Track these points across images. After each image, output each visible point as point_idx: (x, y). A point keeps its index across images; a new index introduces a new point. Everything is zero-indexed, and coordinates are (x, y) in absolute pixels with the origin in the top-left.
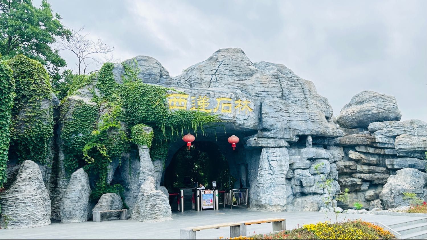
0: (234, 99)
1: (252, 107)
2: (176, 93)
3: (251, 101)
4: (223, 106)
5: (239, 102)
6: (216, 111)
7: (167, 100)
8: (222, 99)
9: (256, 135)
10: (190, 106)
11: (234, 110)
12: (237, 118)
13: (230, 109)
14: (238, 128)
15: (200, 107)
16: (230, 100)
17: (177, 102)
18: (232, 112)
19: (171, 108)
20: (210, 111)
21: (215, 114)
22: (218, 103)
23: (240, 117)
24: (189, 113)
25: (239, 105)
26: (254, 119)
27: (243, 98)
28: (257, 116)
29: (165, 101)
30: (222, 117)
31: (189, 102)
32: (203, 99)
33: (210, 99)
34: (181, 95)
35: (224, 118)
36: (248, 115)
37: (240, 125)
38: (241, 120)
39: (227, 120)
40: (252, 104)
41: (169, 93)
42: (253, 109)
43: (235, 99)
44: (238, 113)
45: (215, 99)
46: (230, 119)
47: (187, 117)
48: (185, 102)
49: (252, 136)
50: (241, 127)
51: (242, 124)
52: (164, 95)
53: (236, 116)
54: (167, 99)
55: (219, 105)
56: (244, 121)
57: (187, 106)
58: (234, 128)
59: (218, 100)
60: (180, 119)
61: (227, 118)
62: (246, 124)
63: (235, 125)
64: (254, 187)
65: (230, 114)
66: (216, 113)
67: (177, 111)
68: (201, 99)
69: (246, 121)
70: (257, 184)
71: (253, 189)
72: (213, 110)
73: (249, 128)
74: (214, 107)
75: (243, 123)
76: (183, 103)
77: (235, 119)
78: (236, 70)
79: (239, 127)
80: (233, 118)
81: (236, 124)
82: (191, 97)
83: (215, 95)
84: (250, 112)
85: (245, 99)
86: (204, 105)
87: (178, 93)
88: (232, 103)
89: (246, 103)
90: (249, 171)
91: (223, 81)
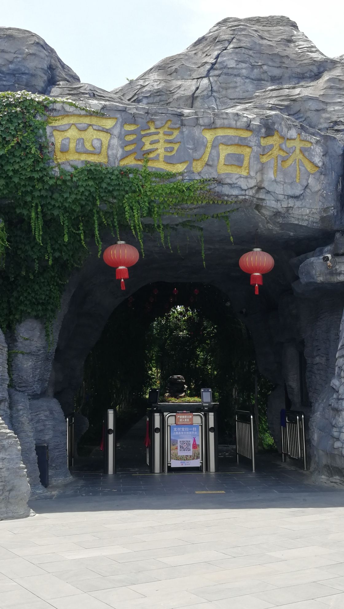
0: (259, 131)
1: (317, 160)
2: (78, 112)
3: (313, 141)
4: (224, 151)
5: (274, 140)
6: (199, 169)
7: (48, 134)
8: (220, 133)
9: (329, 248)
10: (120, 152)
11: (259, 166)
12: (268, 192)
13: (246, 163)
14: (270, 226)
15: (151, 156)
16: (246, 134)
17: (81, 141)
18: (252, 174)
19: (61, 158)
20: (180, 168)
21: (198, 178)
22: (209, 145)
23: (279, 190)
24: (116, 172)
25: (276, 152)
26: (322, 195)
27: (289, 128)
28: (332, 188)
29: (41, 137)
30: (218, 189)
31: (115, 141)
32: (161, 131)
33: (182, 132)
34: (94, 121)
35: (226, 190)
36: (305, 184)
37: (277, 214)
38: (281, 197)
39: (237, 196)
40: (318, 150)
41: (55, 113)
42: (320, 164)
43: (263, 130)
44: (271, 175)
45: (197, 131)
46: (243, 192)
47: (109, 184)
48: (103, 139)
49: (318, 249)
50: (280, 220)
51: (283, 211)
52: (39, 118)
53: (265, 185)
54: (48, 130)
55: (209, 150)
56: (291, 203)
57: (110, 153)
58: (260, 225)
59: (209, 136)
60: (87, 193)
61: (235, 192)
62: (296, 212)
63: (263, 215)
64: (321, 409)
65: (246, 177)
66: (199, 173)
67: (80, 166)
68: (153, 130)
69: (298, 203)
70: (333, 402)
71: (318, 415)
72: (190, 166)
73: (305, 224)
74: (196, 155)
75: (288, 208)
76: (97, 144)
77: (262, 195)
78: (270, 63)
79: (275, 223)
80: (254, 191)
81: (263, 211)
82: (122, 126)
83: (197, 119)
84: (309, 174)
85: (293, 133)
86: (163, 150)
87: (83, 112)
88: (252, 144)
89: (298, 145)
90: (309, 361)
91: (231, 93)
